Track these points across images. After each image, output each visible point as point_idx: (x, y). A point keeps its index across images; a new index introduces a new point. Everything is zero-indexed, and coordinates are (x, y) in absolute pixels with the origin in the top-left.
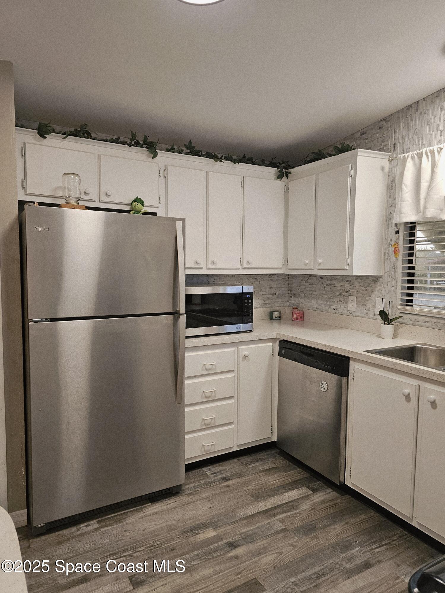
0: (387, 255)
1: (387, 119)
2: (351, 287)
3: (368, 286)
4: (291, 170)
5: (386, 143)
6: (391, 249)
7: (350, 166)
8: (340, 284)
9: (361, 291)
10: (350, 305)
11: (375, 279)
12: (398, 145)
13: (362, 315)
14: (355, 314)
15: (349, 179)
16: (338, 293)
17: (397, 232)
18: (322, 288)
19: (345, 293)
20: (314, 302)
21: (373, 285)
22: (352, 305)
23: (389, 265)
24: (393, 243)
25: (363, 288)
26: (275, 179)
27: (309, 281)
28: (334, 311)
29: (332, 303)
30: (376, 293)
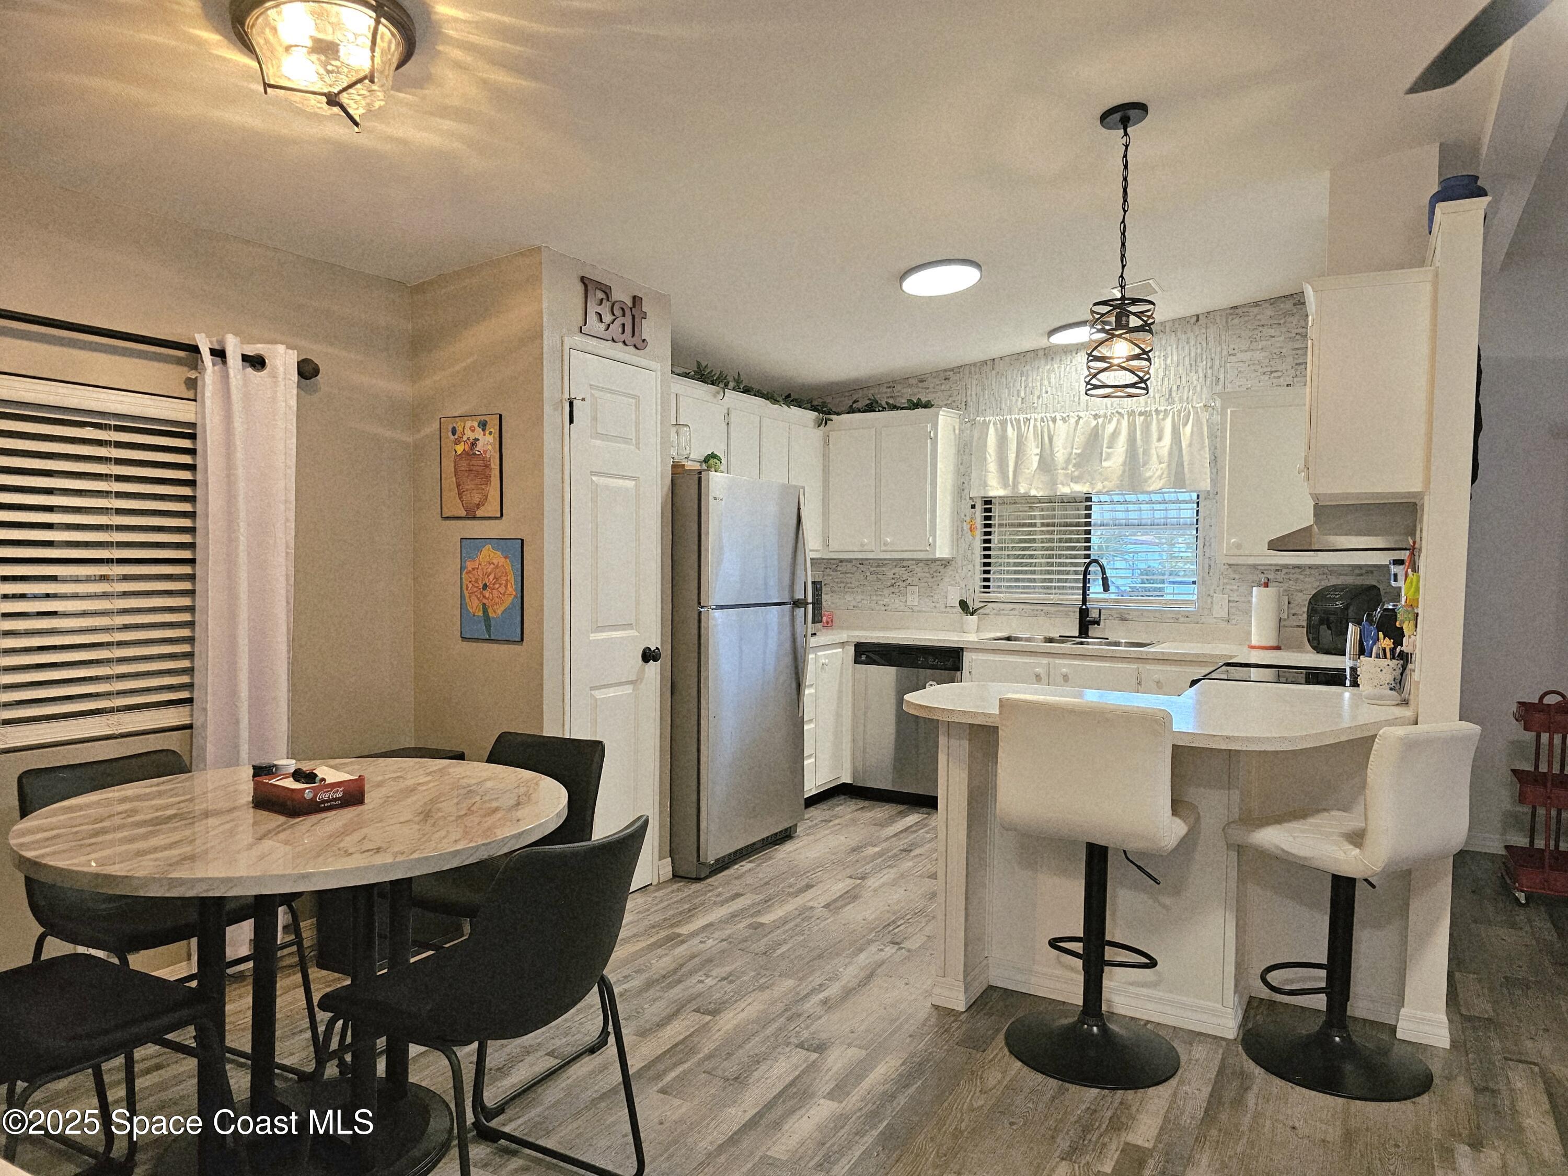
0: (960, 533)
1: (957, 369)
2: (910, 574)
3: (936, 572)
4: (834, 417)
5: (953, 399)
6: (966, 527)
7: (929, 425)
8: (893, 571)
9: (925, 580)
10: (909, 598)
11: (946, 563)
12: (970, 403)
13: (929, 609)
14: (916, 609)
15: (929, 441)
16: (889, 584)
17: (973, 507)
18: (862, 578)
19: (901, 583)
20: (848, 597)
21: (942, 570)
22: (913, 599)
23: (963, 545)
24: (968, 519)
25: (928, 575)
26: (814, 427)
27: (839, 568)
28: (884, 608)
29: (879, 598)
30: (946, 579)
